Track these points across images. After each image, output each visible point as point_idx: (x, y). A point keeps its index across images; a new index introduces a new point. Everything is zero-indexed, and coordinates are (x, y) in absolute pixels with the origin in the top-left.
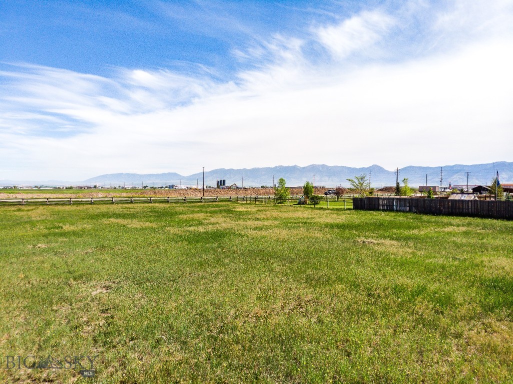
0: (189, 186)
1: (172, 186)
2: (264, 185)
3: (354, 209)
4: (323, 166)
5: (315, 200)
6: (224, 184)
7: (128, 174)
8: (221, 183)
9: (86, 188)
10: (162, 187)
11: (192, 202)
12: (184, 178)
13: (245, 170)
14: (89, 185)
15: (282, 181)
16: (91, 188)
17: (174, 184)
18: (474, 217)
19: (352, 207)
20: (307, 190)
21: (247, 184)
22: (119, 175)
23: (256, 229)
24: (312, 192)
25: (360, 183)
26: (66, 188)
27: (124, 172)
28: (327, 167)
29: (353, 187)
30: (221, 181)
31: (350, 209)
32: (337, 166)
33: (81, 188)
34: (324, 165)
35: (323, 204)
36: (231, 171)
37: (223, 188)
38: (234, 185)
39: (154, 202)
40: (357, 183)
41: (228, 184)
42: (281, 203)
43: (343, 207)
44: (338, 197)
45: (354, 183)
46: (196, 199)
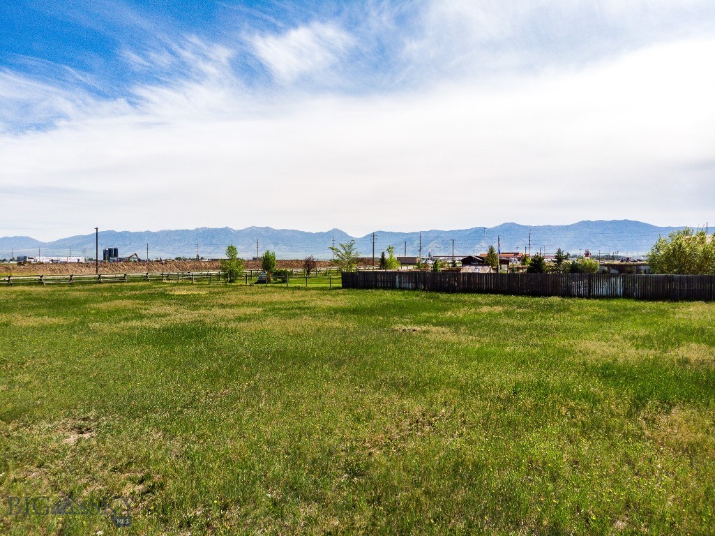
0: (55, 258)
2: (181, 255)
3: (343, 287)
5: (283, 277)
6: (116, 255)
8: (111, 254)
10: (4, 260)
11: (90, 283)
12: (44, 245)
13: (148, 233)
15: (231, 250)
17: (27, 255)
18: (496, 294)
19: (341, 285)
20: (267, 262)
21: (153, 255)
23: (240, 319)
24: (274, 266)
25: (346, 253)
30: (110, 250)
31: (339, 288)
35: (292, 283)
36: (124, 236)
37: (114, 261)
38: (135, 256)
39: (16, 283)
40: (344, 252)
41: (122, 254)
42: (231, 282)
43: (329, 285)
44: (308, 272)
45: (339, 253)
46: (90, 279)
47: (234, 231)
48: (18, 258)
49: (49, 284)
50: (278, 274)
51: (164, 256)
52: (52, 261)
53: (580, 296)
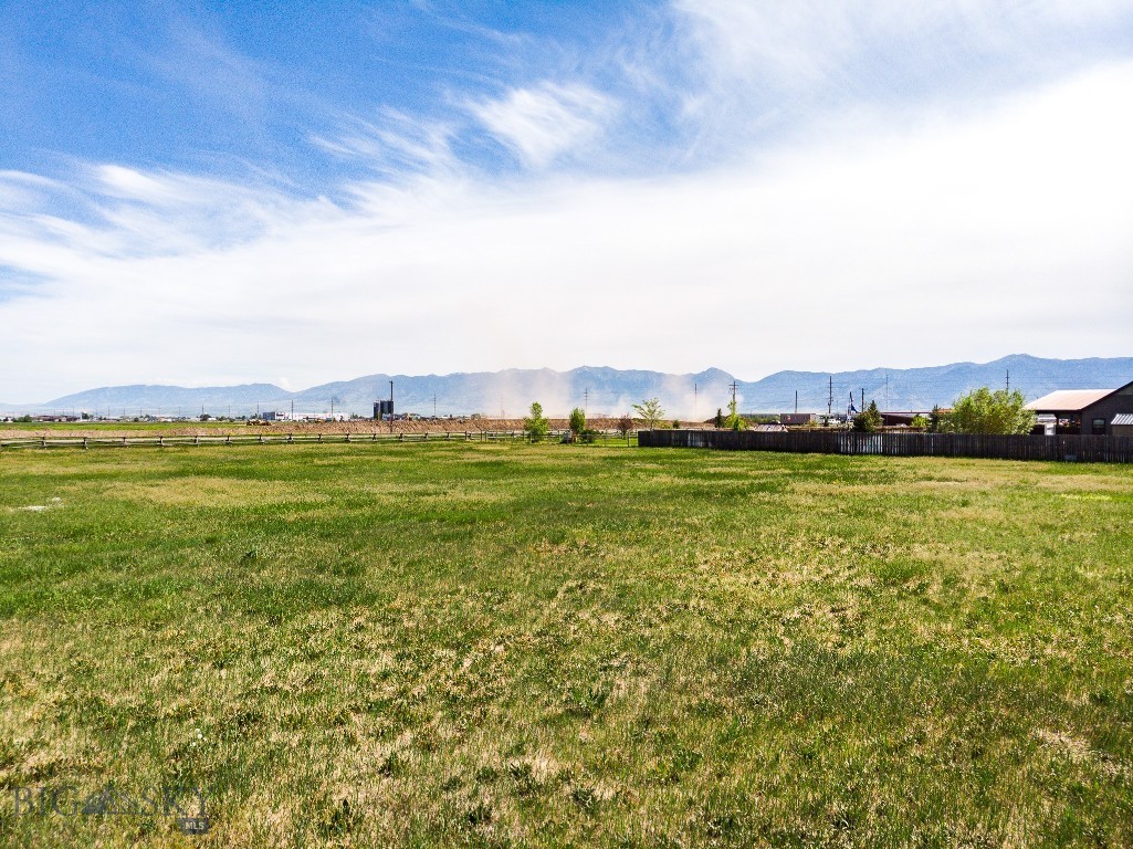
0: (311, 415)
1: (272, 415)
4: (605, 371)
6: (390, 410)
7: (156, 388)
8: (384, 408)
9: (64, 420)
14: (69, 411)
16: (75, 419)
17: (275, 411)
19: (637, 444)
20: (575, 423)
21: (442, 411)
24: (581, 425)
25: (650, 411)
26: (14, 420)
27: (150, 383)
28: (614, 372)
30: (382, 403)
31: (634, 446)
32: (634, 371)
33: (52, 419)
34: (606, 367)
41: (399, 409)
42: (534, 441)
44: (624, 432)
45: (642, 411)
48: (264, 414)
50: (585, 434)
52: (307, 418)
53: (846, 453)
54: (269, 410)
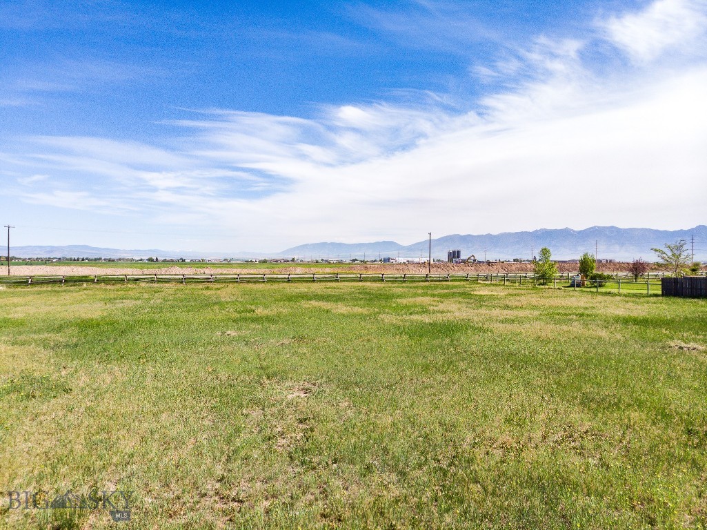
0: (410, 259)
1: (388, 260)
2: (518, 257)
3: (663, 295)
5: (598, 281)
6: (458, 257)
7: (333, 244)
8: (454, 255)
9: (282, 261)
10: (375, 261)
11: (416, 281)
12: (403, 248)
13: (489, 236)
15: (545, 252)
16: (288, 261)
17: (391, 257)
19: (660, 292)
20: (585, 266)
22: (323, 245)
24: (592, 269)
25: (674, 255)
27: (329, 241)
29: (661, 261)
30: (454, 252)
31: (656, 295)
34: (612, 227)
35: (610, 287)
36: (467, 239)
37: (456, 262)
38: (472, 258)
39: (365, 280)
40: (670, 254)
41: (463, 256)
42: (543, 284)
43: (645, 292)
44: (636, 276)
45: (664, 255)
46: (420, 277)
47: (574, 231)
48: (385, 259)
49: (388, 281)
50: (594, 278)
51: (503, 257)
52: (408, 261)
54: (386, 257)
